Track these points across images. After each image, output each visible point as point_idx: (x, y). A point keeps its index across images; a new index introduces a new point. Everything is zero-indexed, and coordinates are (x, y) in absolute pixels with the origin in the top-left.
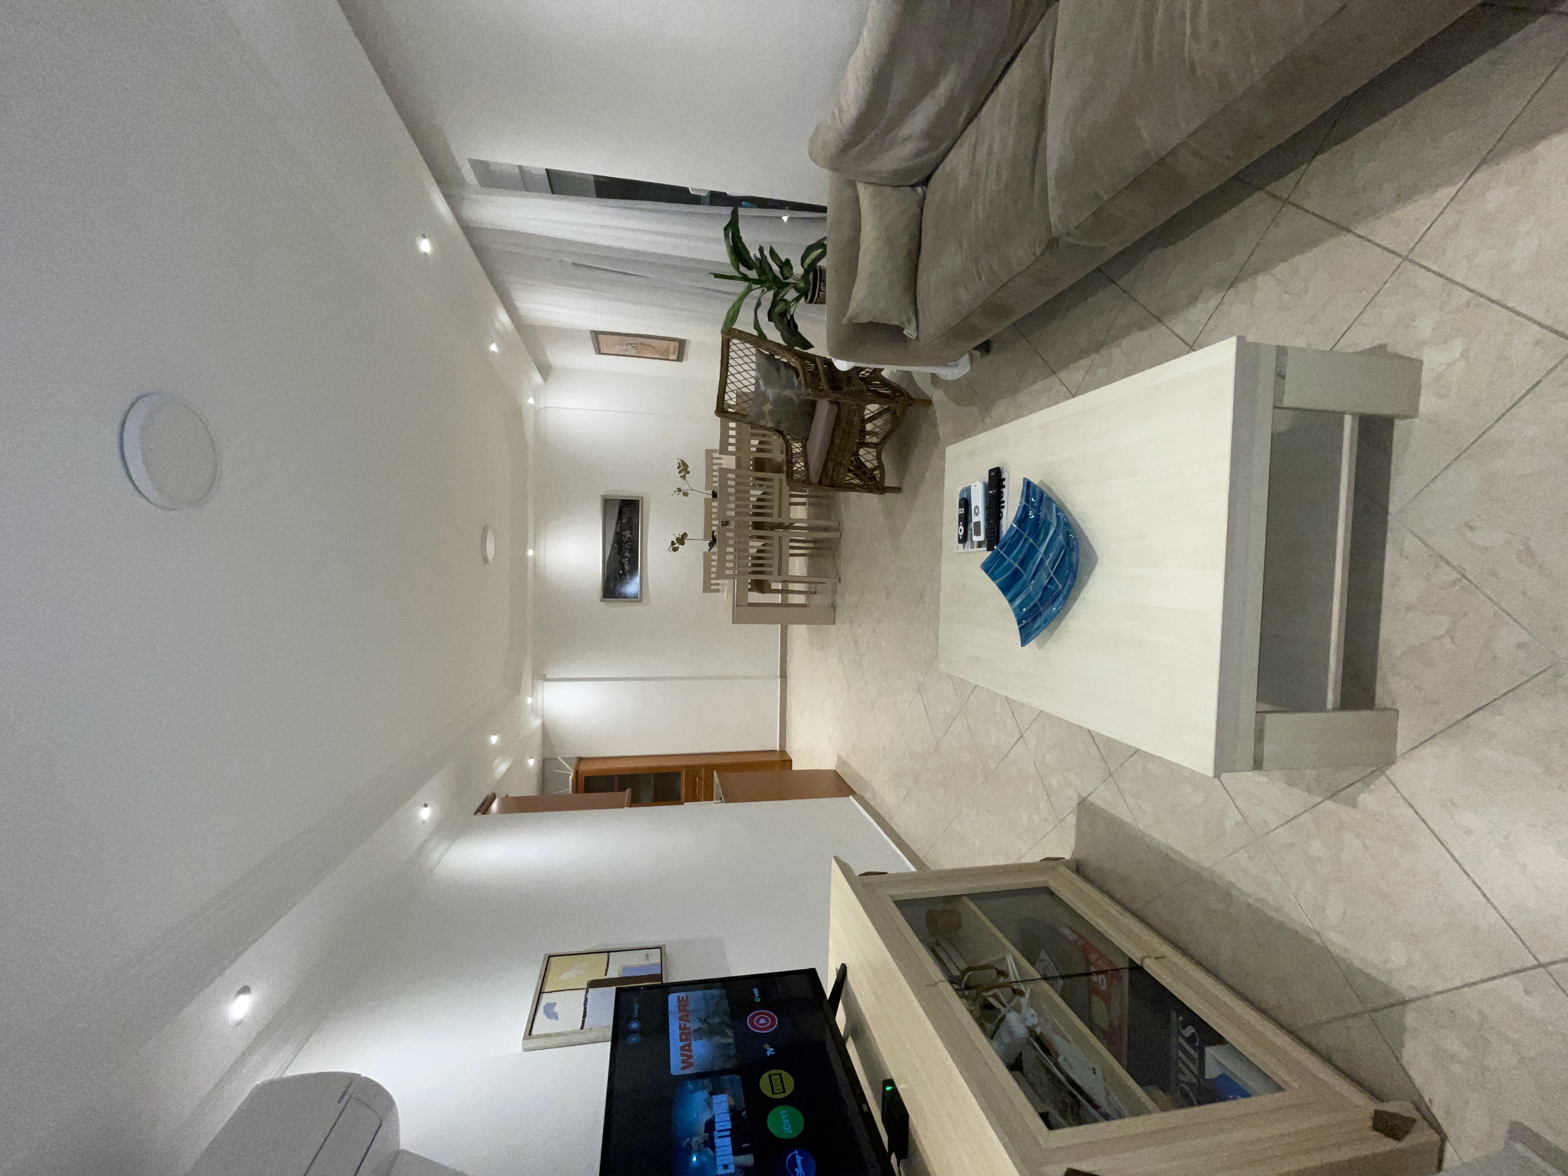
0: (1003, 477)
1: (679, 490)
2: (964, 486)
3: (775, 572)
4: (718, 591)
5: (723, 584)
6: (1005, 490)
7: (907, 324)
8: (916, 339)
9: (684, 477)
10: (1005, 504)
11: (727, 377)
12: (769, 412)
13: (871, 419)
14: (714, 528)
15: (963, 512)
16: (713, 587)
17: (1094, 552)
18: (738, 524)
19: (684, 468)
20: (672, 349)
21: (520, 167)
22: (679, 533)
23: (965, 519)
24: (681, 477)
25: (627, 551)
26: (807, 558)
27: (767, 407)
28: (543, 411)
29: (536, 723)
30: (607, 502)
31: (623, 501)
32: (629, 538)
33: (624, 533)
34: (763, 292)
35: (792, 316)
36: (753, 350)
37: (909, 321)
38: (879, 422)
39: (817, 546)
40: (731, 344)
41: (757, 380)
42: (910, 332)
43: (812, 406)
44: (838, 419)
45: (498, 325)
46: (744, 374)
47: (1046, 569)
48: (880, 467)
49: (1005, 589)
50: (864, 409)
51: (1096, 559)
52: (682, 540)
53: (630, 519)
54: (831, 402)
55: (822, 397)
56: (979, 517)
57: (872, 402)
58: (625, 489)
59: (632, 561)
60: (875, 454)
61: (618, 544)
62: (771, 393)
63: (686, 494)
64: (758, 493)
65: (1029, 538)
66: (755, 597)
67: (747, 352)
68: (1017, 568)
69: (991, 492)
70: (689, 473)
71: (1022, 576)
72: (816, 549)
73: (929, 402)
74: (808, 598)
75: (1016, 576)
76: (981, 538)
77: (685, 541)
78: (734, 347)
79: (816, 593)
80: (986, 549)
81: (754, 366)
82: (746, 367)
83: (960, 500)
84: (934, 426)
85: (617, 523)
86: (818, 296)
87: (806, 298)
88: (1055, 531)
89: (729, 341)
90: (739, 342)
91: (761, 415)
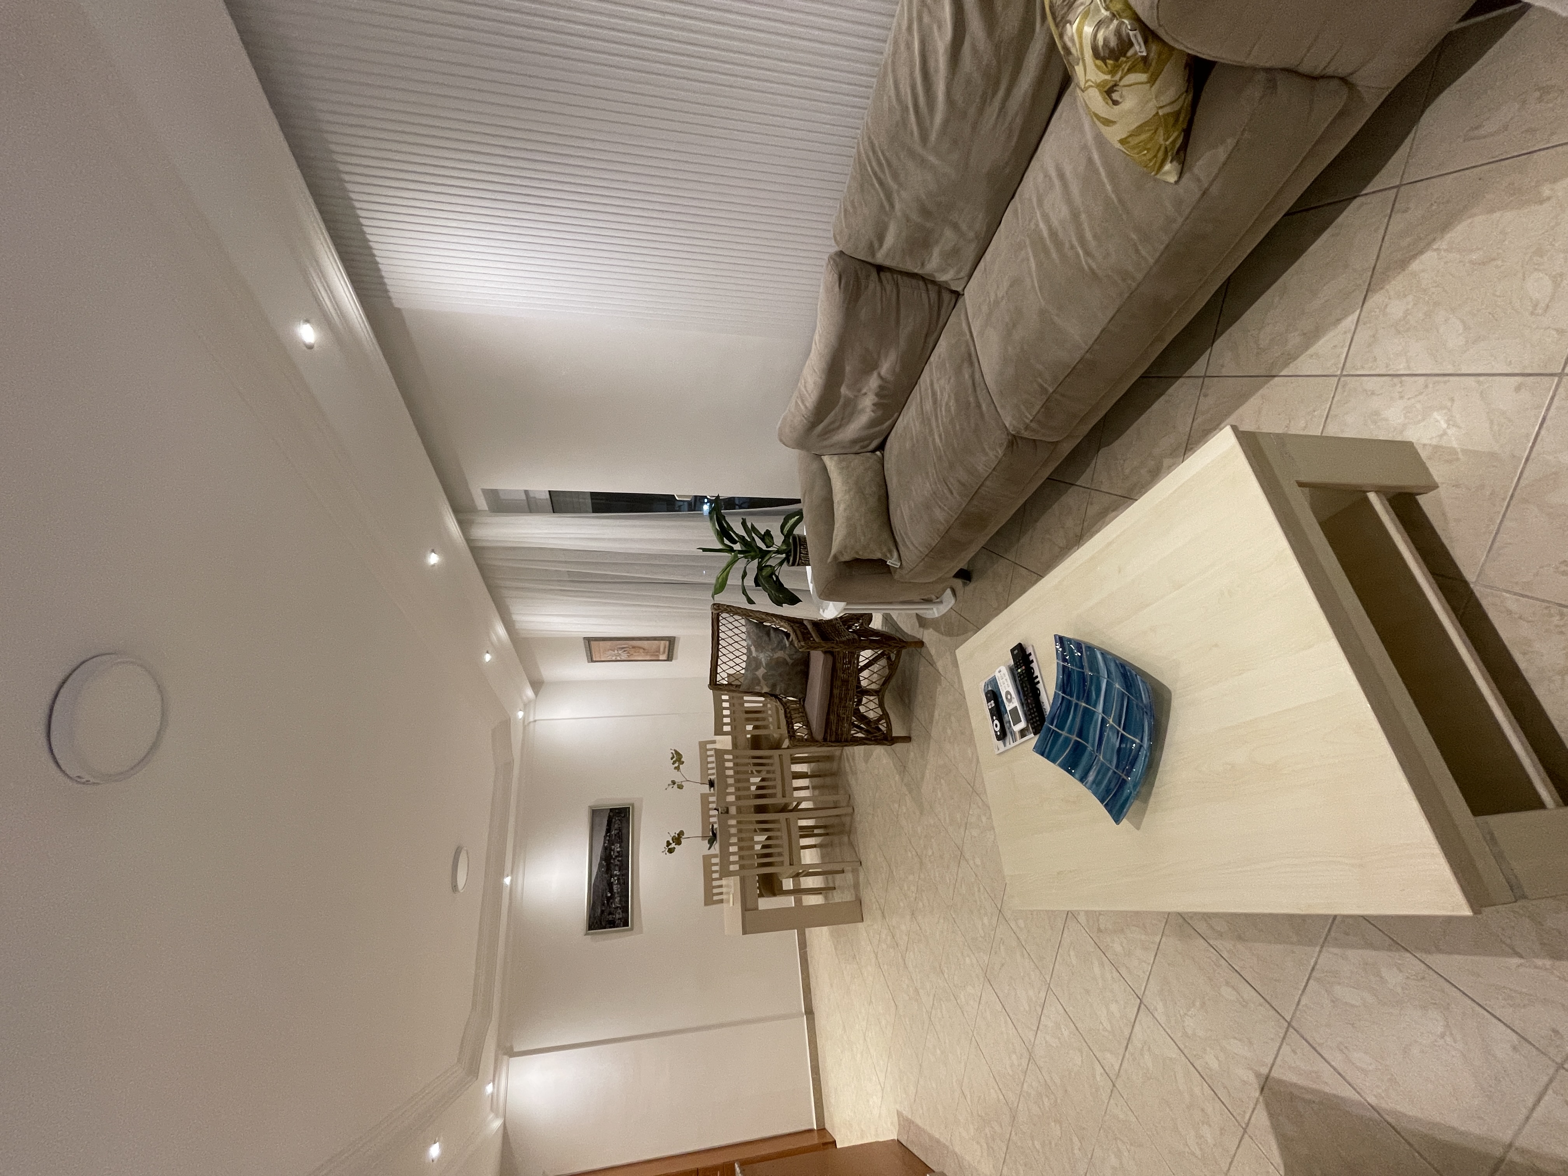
0: (1027, 653)
1: (674, 783)
2: (986, 680)
3: (787, 862)
4: (721, 901)
5: (728, 886)
6: (1034, 665)
7: (889, 555)
8: (900, 567)
9: (677, 768)
10: (1039, 679)
11: (718, 650)
12: (763, 676)
13: (866, 666)
14: (712, 820)
15: (993, 705)
16: (715, 898)
17: (1162, 686)
18: (739, 810)
19: (677, 758)
20: (662, 649)
21: (526, 492)
22: (675, 832)
23: (998, 712)
24: (675, 768)
25: (617, 868)
26: (818, 849)
27: (761, 672)
28: (532, 725)
29: (496, 1124)
30: (595, 813)
31: (611, 810)
32: (618, 852)
33: (613, 847)
34: (748, 563)
35: (777, 577)
36: (743, 621)
37: (890, 551)
38: (875, 667)
39: (828, 831)
40: (720, 618)
41: (749, 649)
42: (893, 562)
43: (805, 663)
44: (834, 669)
45: (494, 638)
46: (736, 645)
47: (1112, 727)
48: (885, 716)
49: (1070, 766)
50: (859, 656)
51: (1169, 692)
52: (678, 839)
53: (620, 830)
54: (825, 653)
55: (815, 648)
56: (1012, 703)
57: (864, 649)
58: (615, 798)
59: (621, 881)
60: (877, 701)
61: (605, 860)
62: (763, 657)
63: (680, 787)
64: (758, 780)
65: (1080, 703)
66: (766, 903)
67: (736, 624)
68: (1076, 741)
69: (1019, 670)
70: (683, 763)
71: (1086, 747)
72: (827, 834)
73: (921, 644)
74: (826, 898)
75: (1078, 750)
76: (1022, 725)
77: (683, 840)
78: (723, 621)
79: (835, 888)
80: (1032, 735)
81: (744, 636)
82: (736, 638)
83: (986, 694)
84: (932, 664)
85: (605, 837)
86: (800, 558)
87: (788, 562)
88: (1108, 683)
89: (718, 615)
90: (728, 615)
91: (756, 681)
